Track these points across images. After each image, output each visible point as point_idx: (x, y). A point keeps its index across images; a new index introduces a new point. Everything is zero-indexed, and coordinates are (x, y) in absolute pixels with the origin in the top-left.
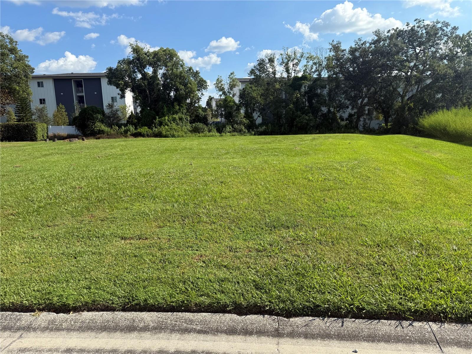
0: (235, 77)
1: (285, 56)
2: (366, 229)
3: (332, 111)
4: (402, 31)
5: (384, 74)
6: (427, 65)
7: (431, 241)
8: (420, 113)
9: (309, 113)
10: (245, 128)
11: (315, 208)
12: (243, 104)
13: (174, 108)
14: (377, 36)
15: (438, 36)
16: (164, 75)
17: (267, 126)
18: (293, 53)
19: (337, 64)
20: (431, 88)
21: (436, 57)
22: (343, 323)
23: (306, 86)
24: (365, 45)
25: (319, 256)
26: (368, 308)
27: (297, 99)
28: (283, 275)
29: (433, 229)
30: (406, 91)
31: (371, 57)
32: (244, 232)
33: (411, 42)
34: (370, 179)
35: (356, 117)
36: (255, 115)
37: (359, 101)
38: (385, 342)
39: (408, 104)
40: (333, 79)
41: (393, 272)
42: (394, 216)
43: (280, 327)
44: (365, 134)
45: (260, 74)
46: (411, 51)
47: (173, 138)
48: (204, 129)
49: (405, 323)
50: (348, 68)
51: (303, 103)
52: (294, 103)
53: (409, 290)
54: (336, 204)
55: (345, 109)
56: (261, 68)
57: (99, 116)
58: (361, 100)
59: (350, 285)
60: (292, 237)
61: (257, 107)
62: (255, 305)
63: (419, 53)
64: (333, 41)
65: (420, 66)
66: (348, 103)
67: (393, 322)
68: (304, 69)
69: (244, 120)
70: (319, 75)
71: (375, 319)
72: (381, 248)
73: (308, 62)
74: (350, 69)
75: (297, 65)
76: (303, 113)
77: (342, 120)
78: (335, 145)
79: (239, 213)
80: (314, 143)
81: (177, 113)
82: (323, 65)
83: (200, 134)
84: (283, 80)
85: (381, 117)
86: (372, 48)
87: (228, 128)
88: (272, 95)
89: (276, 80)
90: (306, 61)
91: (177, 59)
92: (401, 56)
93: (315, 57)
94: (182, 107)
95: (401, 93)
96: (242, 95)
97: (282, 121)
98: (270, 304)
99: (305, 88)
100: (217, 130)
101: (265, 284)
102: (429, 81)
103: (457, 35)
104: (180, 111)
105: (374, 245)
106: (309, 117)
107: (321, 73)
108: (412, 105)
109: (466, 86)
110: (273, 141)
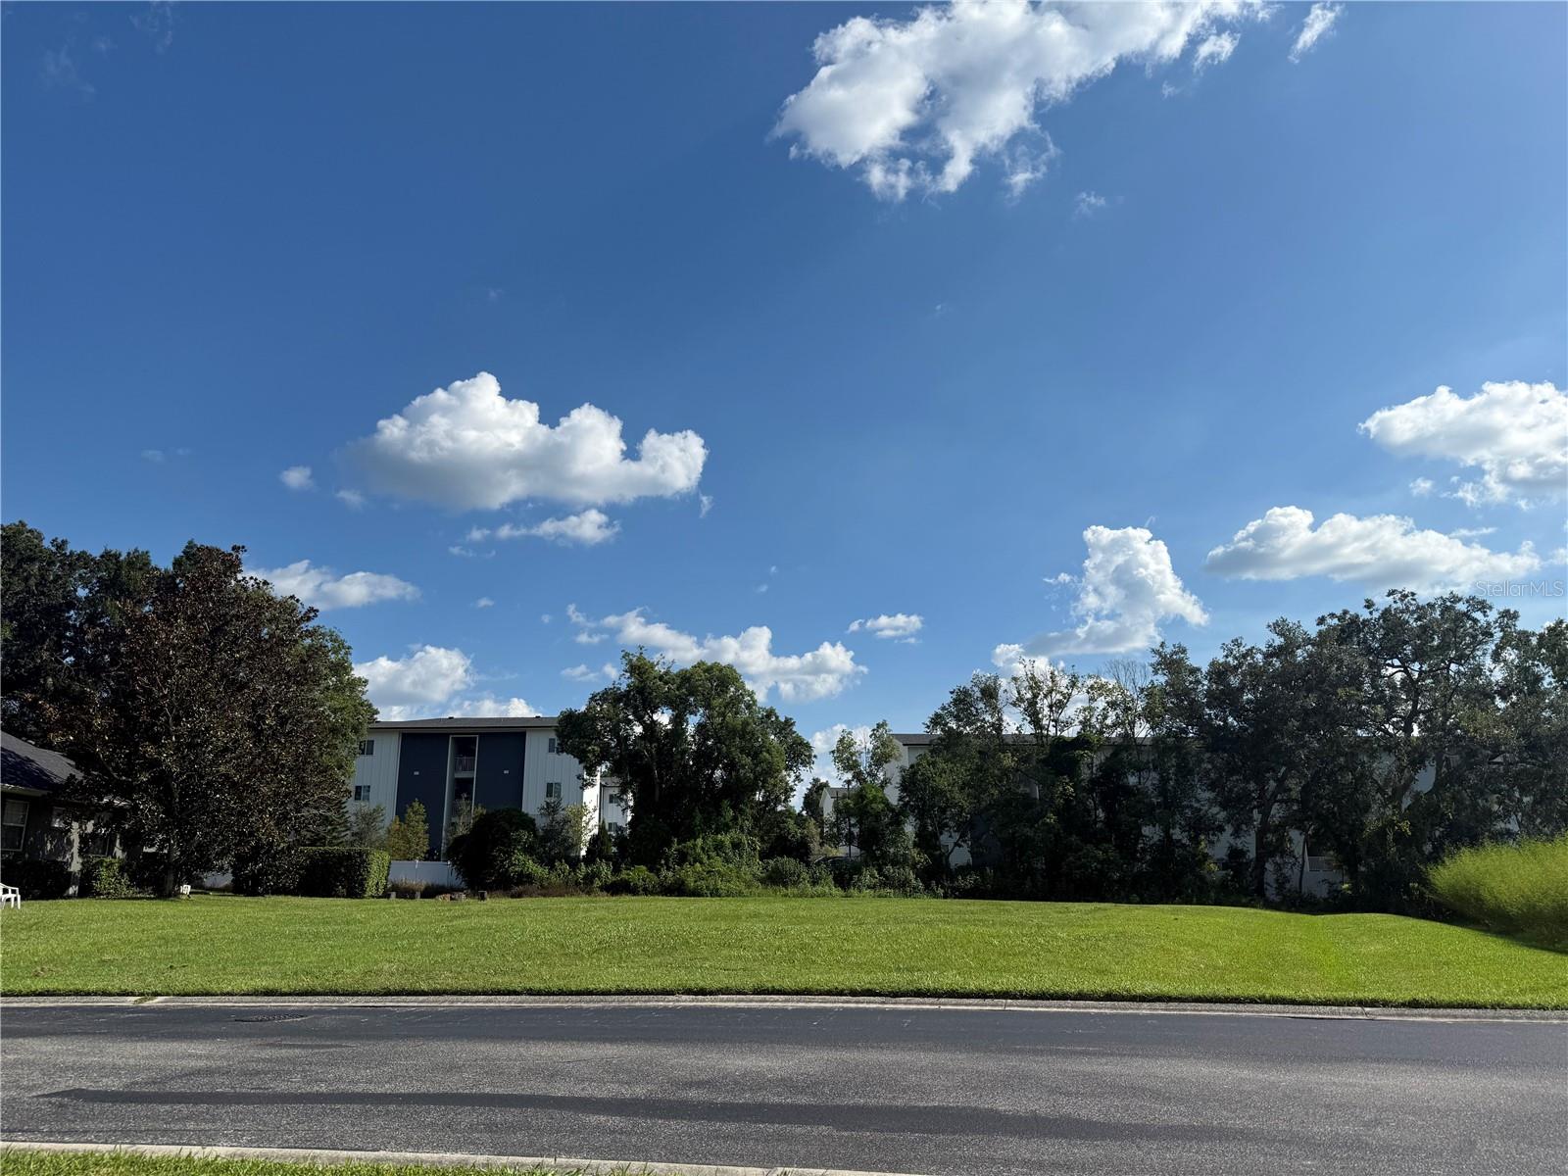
0: (891, 732)
1: (1026, 684)
4: (1356, 621)
9: (1105, 840)
10: (917, 875)
12: (912, 809)
13: (722, 816)
14: (1281, 635)
16: (700, 727)
17: (982, 874)
18: (1049, 676)
24: (1253, 657)
27: (1068, 799)
35: (1252, 858)
36: (947, 839)
39: (1393, 824)
40: (1166, 746)
45: (959, 727)
47: (714, 899)
48: (799, 876)
51: (1088, 810)
52: (1057, 813)
55: (1213, 834)
56: (963, 710)
57: (525, 835)
61: (952, 818)
64: (1163, 644)
66: (1222, 815)
68: (1082, 718)
69: (914, 853)
70: (1128, 732)
73: (1092, 699)
75: (1060, 708)
76: (1087, 842)
81: (726, 828)
82: (1136, 709)
83: (787, 889)
84: (1024, 743)
87: (869, 876)
88: (996, 785)
89: (1003, 745)
90: (1086, 697)
91: (737, 690)
93: (1111, 686)
94: (742, 812)
96: (909, 784)
100: (834, 879)
104: (737, 824)
106: (1105, 852)
107: (1131, 728)
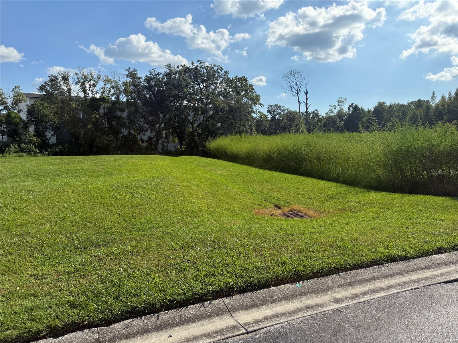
0: (21, 91)
1: (80, 76)
2: (172, 236)
3: (133, 133)
4: (188, 68)
5: (177, 104)
6: (209, 99)
7: (220, 238)
8: (206, 138)
9: (109, 134)
10: (36, 147)
11: (125, 225)
12: (33, 122)
14: (169, 69)
15: (215, 76)
17: (63, 146)
18: (90, 74)
19: (134, 89)
20: (213, 118)
21: (215, 93)
22: (158, 316)
23: (105, 107)
24: (159, 76)
25: (132, 266)
26: (178, 298)
27: (97, 120)
28: (99, 289)
29: (221, 229)
30: (195, 120)
31: (164, 87)
32: (50, 257)
33: (196, 79)
34: (172, 194)
35: (155, 139)
36: (48, 134)
37: (157, 126)
38: (192, 322)
39: (197, 130)
40: (131, 103)
41: (195, 266)
42: (192, 222)
43: (101, 336)
44: (164, 155)
45: (53, 91)
46: (196, 87)
49: (206, 303)
50: (145, 94)
51: (103, 124)
52: (93, 124)
53: (208, 277)
54: (144, 218)
55: (145, 132)
56: (54, 84)
58: (158, 124)
59: (162, 284)
60: (104, 254)
61: (50, 126)
62: (73, 323)
63: (203, 88)
64: (129, 68)
65: (204, 100)
66: (147, 126)
67: (197, 305)
68: (102, 91)
69: (34, 139)
70: (118, 98)
71: (184, 306)
72: (185, 249)
73: (105, 85)
74: (147, 96)
75: (94, 86)
76: (103, 134)
77: (143, 142)
78: (138, 165)
79: (41, 239)
80: (117, 163)
82: (121, 89)
84: (80, 99)
85: (177, 141)
86: (165, 79)
87: (13, 148)
88: (68, 114)
89: (71, 99)
90: (103, 83)
92: (189, 89)
93: (112, 80)
95: (191, 121)
96: (30, 112)
97: (81, 141)
98: (88, 318)
99: (104, 108)
101: (81, 301)
102: (211, 113)
103: (228, 78)
105: (179, 248)
106: (110, 138)
107: (119, 96)
108: (200, 131)
109: (237, 118)
110: (72, 162)
